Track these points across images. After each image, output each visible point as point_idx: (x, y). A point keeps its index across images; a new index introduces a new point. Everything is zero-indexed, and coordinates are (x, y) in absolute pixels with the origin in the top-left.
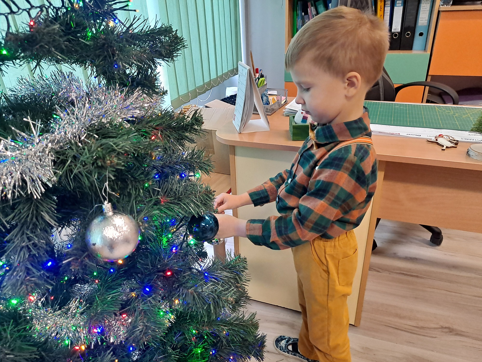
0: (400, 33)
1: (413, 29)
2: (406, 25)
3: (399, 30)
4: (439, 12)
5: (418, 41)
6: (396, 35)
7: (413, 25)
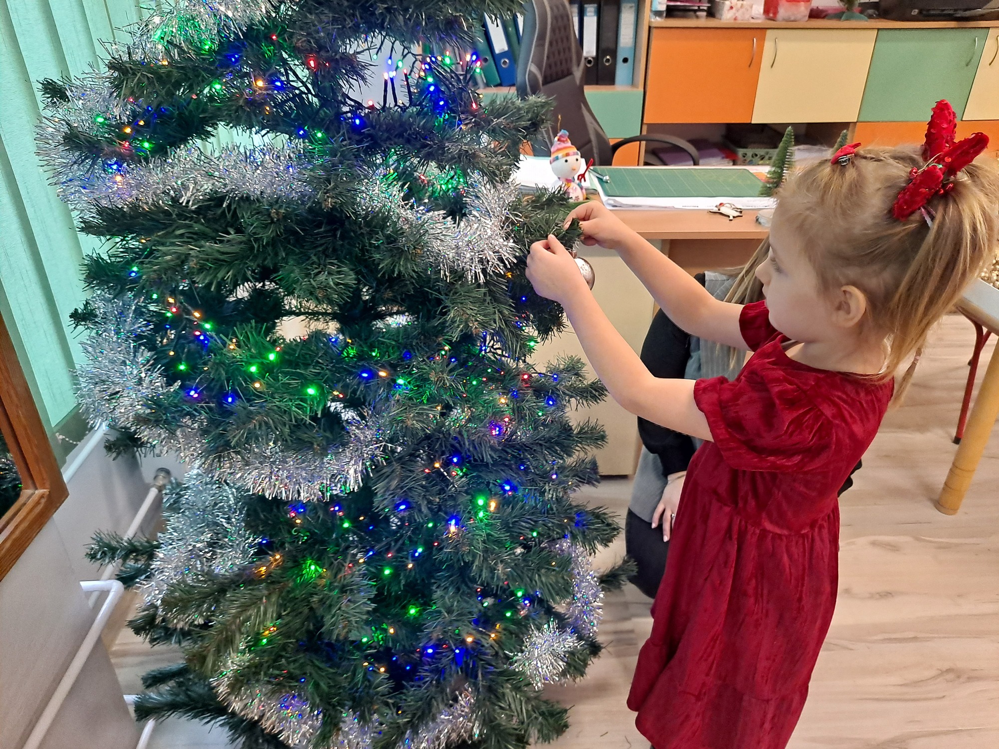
0: (597, 58)
1: (614, 53)
2: (604, 45)
3: (594, 54)
4: (650, 27)
5: (622, 71)
6: (589, 62)
7: (614, 46)
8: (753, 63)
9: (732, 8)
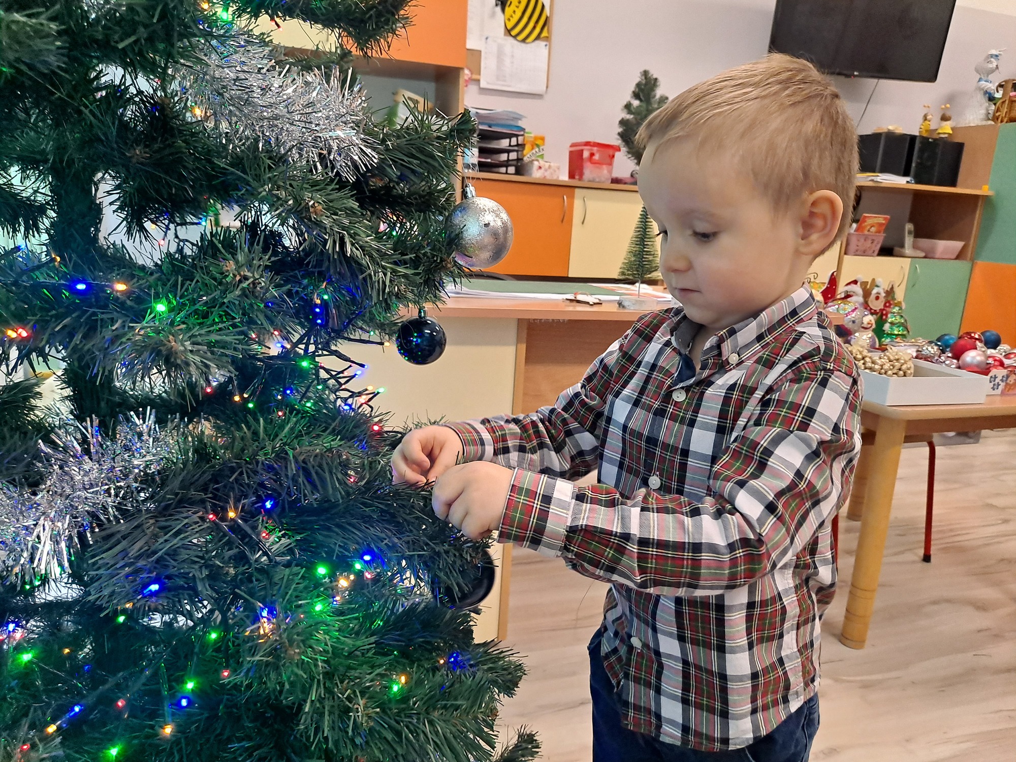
8: (565, 219)
9: (540, 168)
